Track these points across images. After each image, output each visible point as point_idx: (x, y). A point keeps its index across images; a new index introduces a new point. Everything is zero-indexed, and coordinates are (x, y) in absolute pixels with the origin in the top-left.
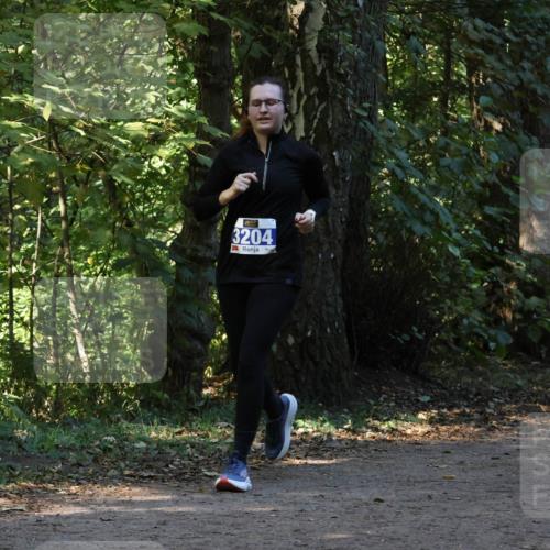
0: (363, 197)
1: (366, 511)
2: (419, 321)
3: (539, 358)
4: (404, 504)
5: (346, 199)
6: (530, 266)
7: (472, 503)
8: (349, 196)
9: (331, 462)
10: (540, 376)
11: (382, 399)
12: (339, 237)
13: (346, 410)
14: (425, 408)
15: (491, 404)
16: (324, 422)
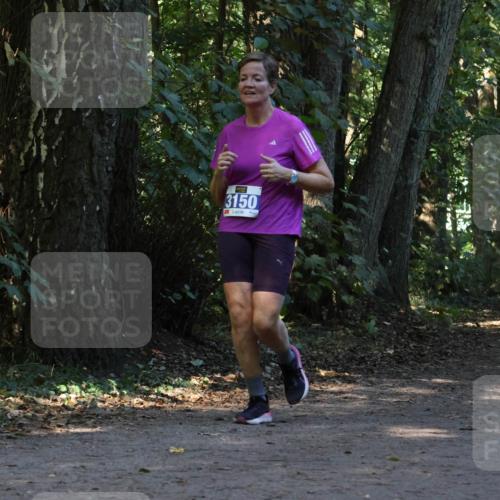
0: (131, 145)
1: (130, 482)
2: (191, 279)
3: (320, 319)
4: (171, 474)
5: (112, 146)
6: (310, 221)
7: (244, 473)
8: (116, 143)
9: (94, 430)
10: (320, 339)
11: (151, 363)
12: (105, 188)
13: (112, 375)
14: (197, 372)
15: (268, 368)
16: (88, 387)
